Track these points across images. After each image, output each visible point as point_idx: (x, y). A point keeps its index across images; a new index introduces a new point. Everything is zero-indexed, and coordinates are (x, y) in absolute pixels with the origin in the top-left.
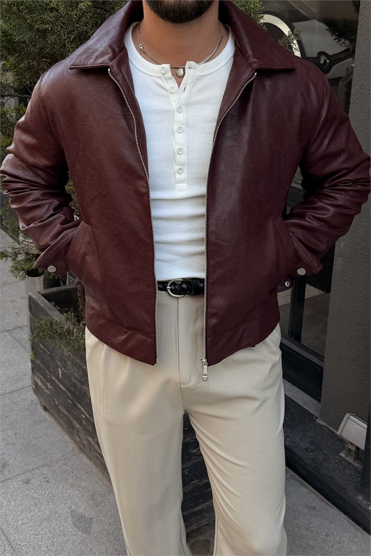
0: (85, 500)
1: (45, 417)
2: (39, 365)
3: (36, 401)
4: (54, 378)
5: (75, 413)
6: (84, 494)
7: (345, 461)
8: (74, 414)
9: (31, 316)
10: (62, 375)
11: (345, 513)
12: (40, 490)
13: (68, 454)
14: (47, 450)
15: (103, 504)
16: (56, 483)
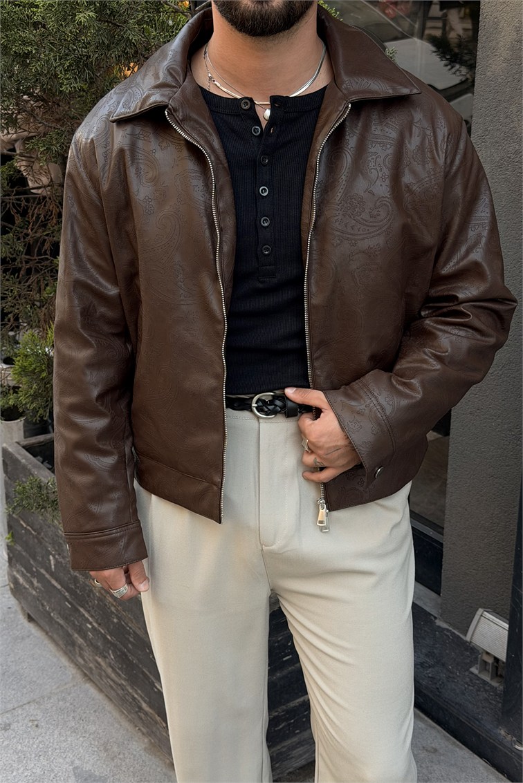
0: (94, 751)
1: (29, 631)
2: (19, 551)
3: (15, 607)
4: (43, 571)
5: (76, 623)
6: (93, 743)
7: (479, 678)
8: (74, 624)
9: (7, 479)
10: (55, 565)
11: (481, 755)
12: (25, 738)
13: (66, 684)
14: (34, 679)
15: (121, 756)
16: (49, 728)
